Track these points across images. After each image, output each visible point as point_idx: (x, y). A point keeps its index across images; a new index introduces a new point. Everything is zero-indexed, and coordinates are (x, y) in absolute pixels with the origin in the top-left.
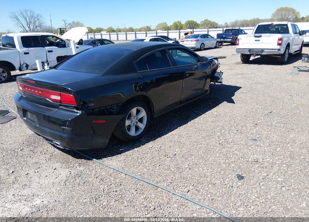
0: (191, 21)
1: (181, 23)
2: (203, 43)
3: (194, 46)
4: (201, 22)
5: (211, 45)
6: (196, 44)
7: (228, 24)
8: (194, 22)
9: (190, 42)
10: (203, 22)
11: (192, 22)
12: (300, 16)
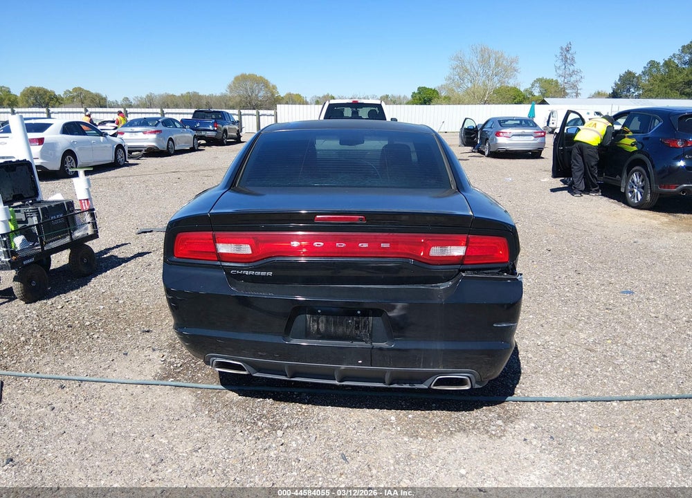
0: (39, 90)
1: (9, 92)
2: (171, 139)
3: (154, 144)
4: (65, 93)
5: (185, 143)
6: (157, 140)
7: (132, 100)
8: (46, 92)
9: (141, 136)
10: (70, 92)
11: (41, 92)
12: (278, 93)
